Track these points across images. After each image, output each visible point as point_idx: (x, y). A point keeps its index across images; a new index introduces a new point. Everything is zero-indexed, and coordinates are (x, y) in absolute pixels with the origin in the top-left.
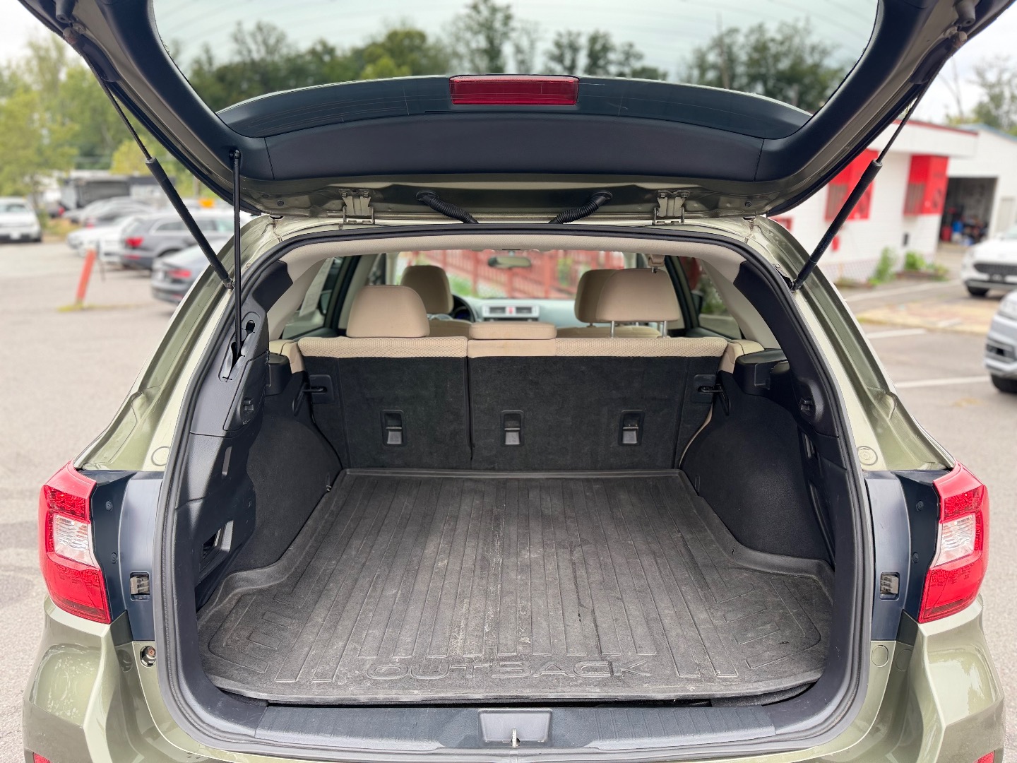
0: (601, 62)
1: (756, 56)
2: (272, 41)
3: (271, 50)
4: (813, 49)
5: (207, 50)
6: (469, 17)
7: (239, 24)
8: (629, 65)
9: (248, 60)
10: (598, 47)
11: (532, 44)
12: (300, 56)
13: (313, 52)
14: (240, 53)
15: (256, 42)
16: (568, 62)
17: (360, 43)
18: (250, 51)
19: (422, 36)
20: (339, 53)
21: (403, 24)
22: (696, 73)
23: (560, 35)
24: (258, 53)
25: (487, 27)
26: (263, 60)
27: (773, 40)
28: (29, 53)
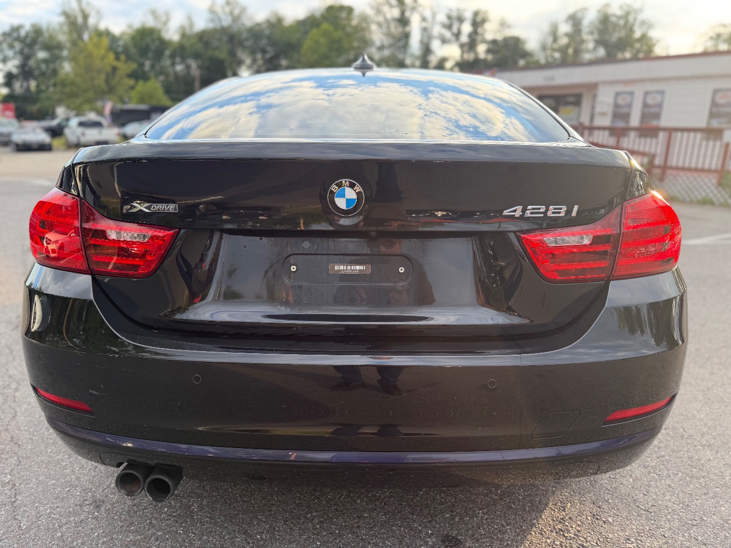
0: (480, 30)
1: (600, 26)
2: (236, 12)
3: (236, 19)
5: (190, 19)
8: (502, 34)
9: (218, 26)
10: (479, 18)
11: (434, 16)
12: (258, 25)
13: (268, 22)
14: (212, 20)
15: (225, 13)
16: (455, 29)
17: (301, 16)
18: (220, 19)
19: (350, 10)
20: (286, 23)
22: (550, 40)
26: (230, 27)
27: (614, 15)
28: (62, 19)
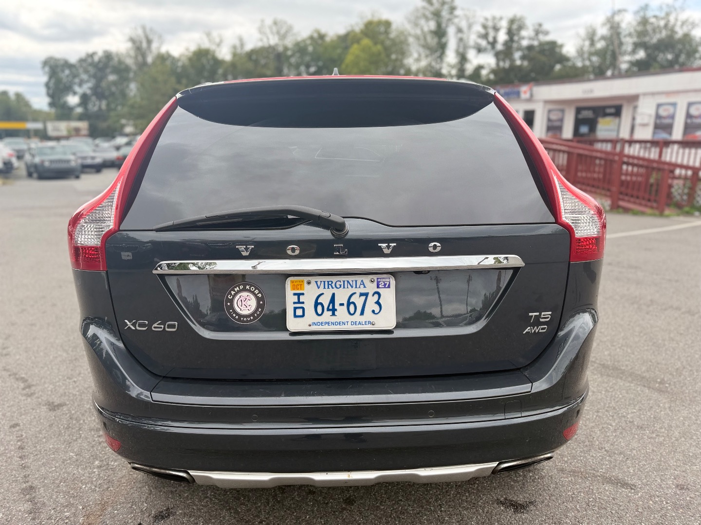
0: (516, 38)
1: (639, 28)
2: (283, 31)
3: (283, 37)
4: (684, 23)
5: (241, 40)
6: (424, 8)
7: (262, 21)
8: (538, 39)
9: (266, 44)
10: (515, 27)
11: (470, 26)
12: (302, 41)
13: (311, 38)
14: (261, 40)
15: (272, 33)
16: (491, 39)
17: (342, 31)
18: (268, 39)
19: (388, 24)
20: (328, 39)
21: (373, 16)
22: (587, 43)
23: (486, 19)
24: (273, 40)
25: (437, 14)
26: (277, 45)
27: (655, 17)
